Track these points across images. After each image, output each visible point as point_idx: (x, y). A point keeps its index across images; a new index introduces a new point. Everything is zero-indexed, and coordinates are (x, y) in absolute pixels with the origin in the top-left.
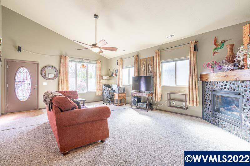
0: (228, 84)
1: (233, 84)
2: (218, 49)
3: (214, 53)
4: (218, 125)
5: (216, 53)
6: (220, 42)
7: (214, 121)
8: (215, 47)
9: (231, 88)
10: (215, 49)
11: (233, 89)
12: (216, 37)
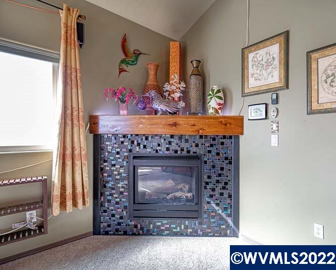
0: (175, 141)
1: (187, 141)
2: (128, 63)
3: (122, 71)
4: (149, 233)
5: (125, 71)
6: (132, 51)
7: (136, 226)
8: (123, 57)
9: (182, 150)
10: (123, 61)
11: (185, 150)
12: (125, 35)
